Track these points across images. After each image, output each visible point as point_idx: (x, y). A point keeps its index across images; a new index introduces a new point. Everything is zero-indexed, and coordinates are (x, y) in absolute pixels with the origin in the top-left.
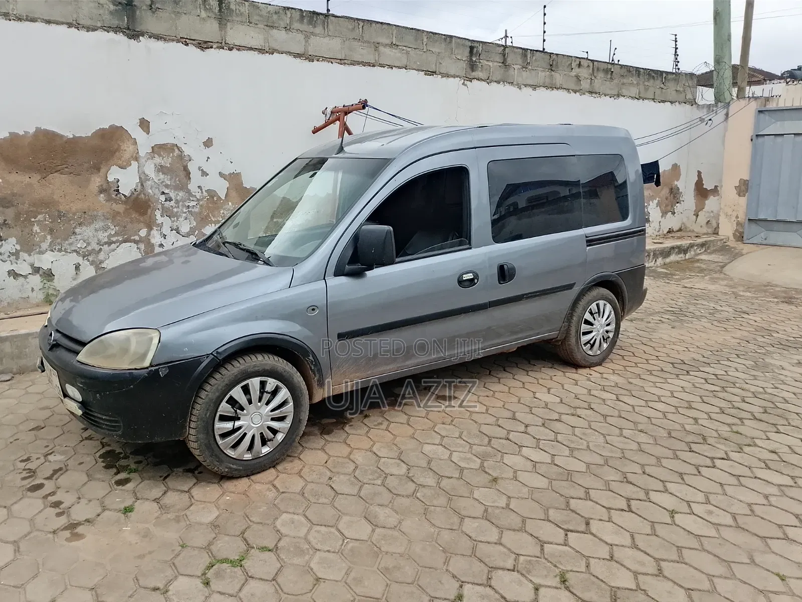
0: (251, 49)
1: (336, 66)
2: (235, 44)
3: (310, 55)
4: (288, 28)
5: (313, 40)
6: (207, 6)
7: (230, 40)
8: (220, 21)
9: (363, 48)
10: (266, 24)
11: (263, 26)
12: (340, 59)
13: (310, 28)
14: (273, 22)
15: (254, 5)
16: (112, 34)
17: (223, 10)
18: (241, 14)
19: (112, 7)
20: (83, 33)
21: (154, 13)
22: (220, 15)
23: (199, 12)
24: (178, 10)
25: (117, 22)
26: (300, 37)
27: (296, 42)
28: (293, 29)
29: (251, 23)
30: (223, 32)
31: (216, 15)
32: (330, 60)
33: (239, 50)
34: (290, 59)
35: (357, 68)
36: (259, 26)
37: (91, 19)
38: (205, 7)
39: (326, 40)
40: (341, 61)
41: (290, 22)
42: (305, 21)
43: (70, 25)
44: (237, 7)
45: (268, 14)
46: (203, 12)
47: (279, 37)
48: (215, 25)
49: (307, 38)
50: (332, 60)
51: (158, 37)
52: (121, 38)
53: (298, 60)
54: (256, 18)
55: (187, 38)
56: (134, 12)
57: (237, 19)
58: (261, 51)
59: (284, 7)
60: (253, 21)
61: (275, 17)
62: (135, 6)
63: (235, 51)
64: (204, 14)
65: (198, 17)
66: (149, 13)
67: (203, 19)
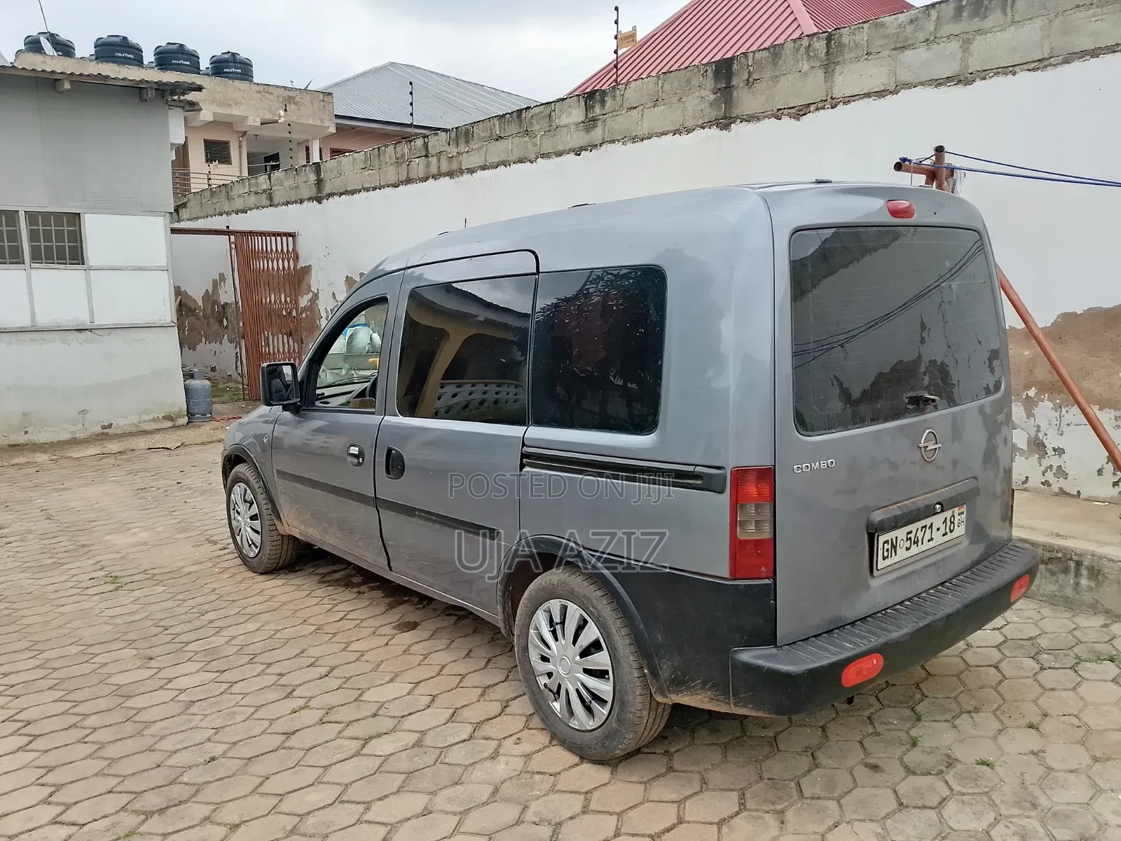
0: (868, 95)
1: (1023, 77)
2: (846, 95)
3: (971, 74)
4: (932, 38)
5: (979, 44)
6: (811, 54)
7: (837, 93)
8: (826, 69)
9: (1099, 18)
10: (893, 46)
11: (887, 52)
12: (1040, 60)
13: (977, 23)
14: (906, 39)
15: (877, 24)
16: (707, 130)
17: (831, 50)
18: (857, 46)
19: (712, 97)
20: (684, 137)
21: (750, 87)
22: (828, 59)
23: (801, 65)
24: (777, 73)
25: (716, 113)
26: (954, 46)
27: (946, 58)
28: (941, 37)
29: (871, 54)
30: (829, 83)
31: (822, 61)
32: (1010, 70)
33: (845, 103)
34: (929, 91)
35: (1076, 65)
36: (881, 55)
37: (694, 118)
38: (809, 55)
39: (1010, 33)
40: (1042, 64)
41: (935, 30)
42: (965, 14)
43: (676, 132)
44: (852, 37)
45: (898, 30)
46: (806, 63)
47: (916, 60)
48: (820, 74)
49: (967, 43)
50: (1017, 69)
51: (750, 119)
52: (715, 131)
53: (943, 89)
54: (879, 42)
55: (785, 109)
56: (731, 94)
57: (852, 55)
58: (881, 94)
59: (928, 6)
60: (874, 50)
61: (909, 29)
62: (733, 86)
63: (840, 106)
64: (806, 67)
65: (800, 73)
66: (746, 89)
67: (806, 73)
